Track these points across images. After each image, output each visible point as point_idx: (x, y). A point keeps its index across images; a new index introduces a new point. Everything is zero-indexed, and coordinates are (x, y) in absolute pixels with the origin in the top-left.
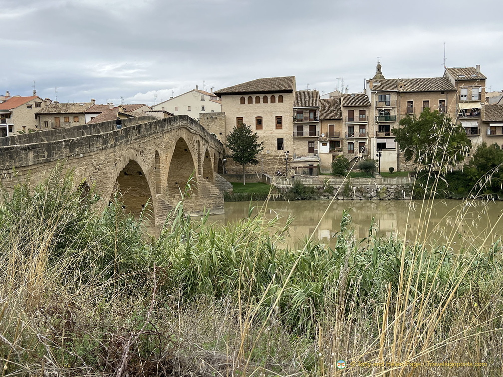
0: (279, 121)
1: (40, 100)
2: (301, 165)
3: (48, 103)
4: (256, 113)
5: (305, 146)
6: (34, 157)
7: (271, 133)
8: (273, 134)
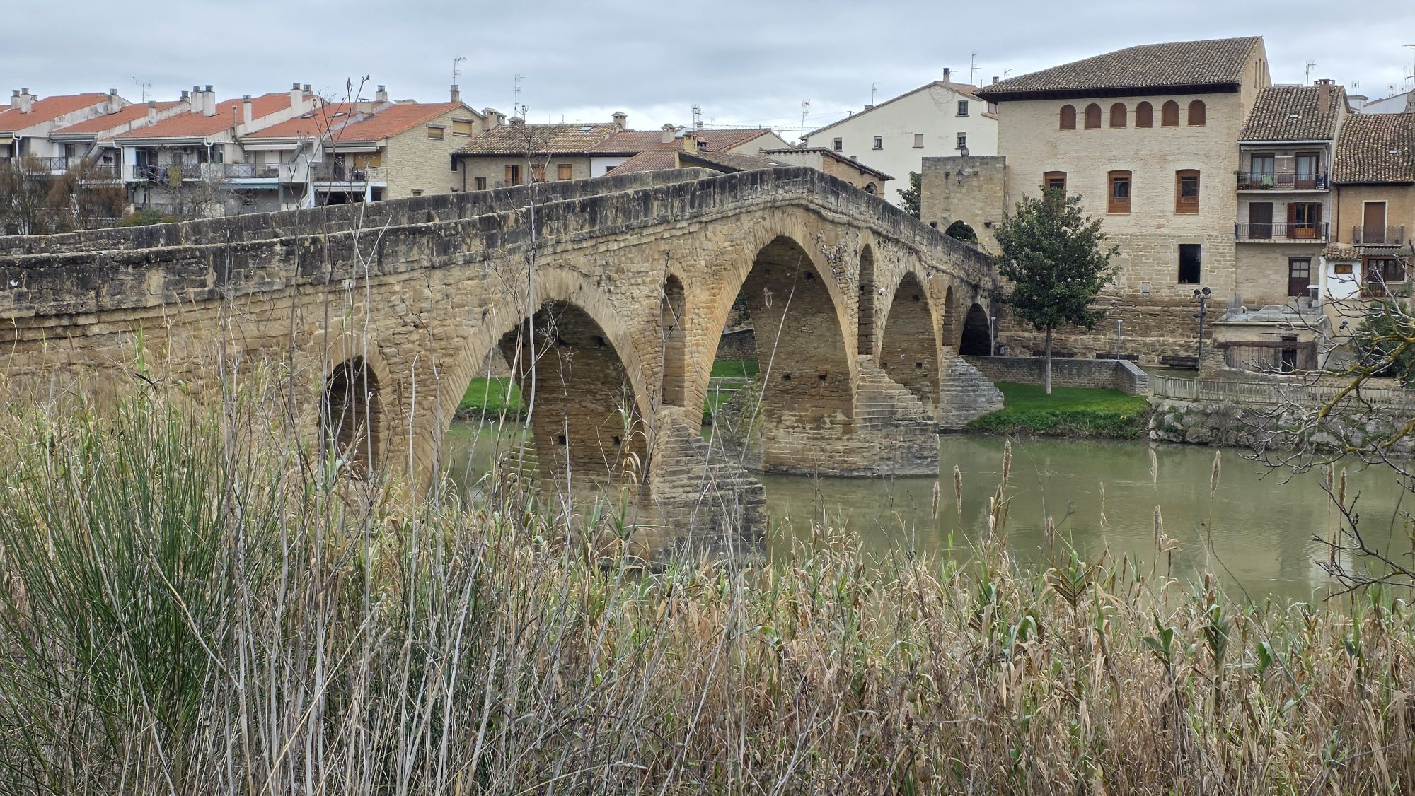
0: (1188, 184)
1: (467, 114)
2: (1252, 337)
3: (492, 124)
4: (1110, 159)
5: (1276, 272)
6: (167, 285)
7: (1159, 227)
8: (1165, 231)
